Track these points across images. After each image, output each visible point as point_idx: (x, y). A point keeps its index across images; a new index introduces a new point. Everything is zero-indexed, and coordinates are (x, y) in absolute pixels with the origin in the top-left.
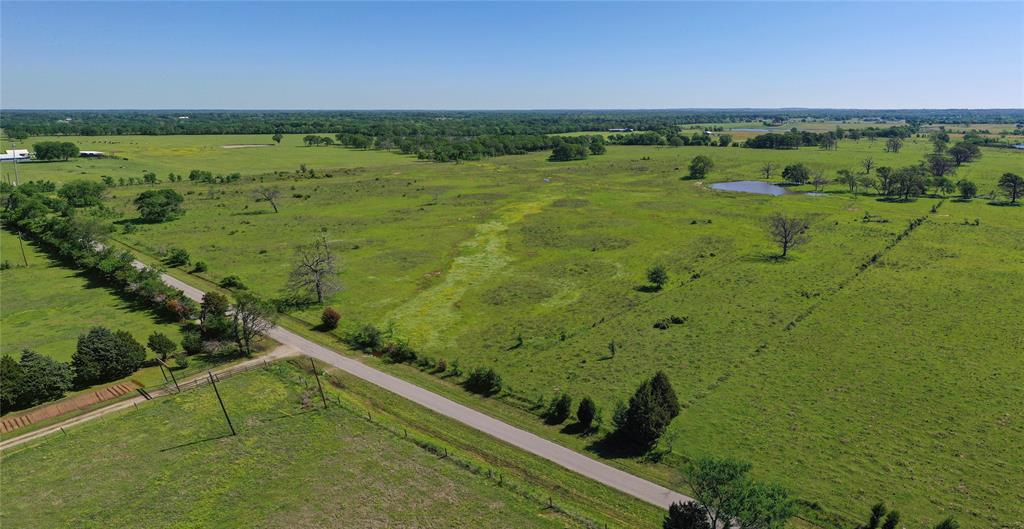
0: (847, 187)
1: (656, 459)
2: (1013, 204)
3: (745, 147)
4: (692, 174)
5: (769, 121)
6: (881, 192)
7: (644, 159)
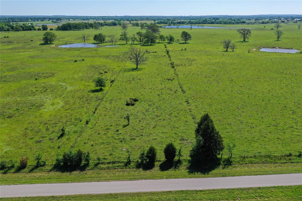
0: (124, 42)
1: (228, 163)
2: (186, 43)
3: (57, 30)
4: (45, 42)
5: (54, 20)
6: (140, 43)
7: (5, 37)
